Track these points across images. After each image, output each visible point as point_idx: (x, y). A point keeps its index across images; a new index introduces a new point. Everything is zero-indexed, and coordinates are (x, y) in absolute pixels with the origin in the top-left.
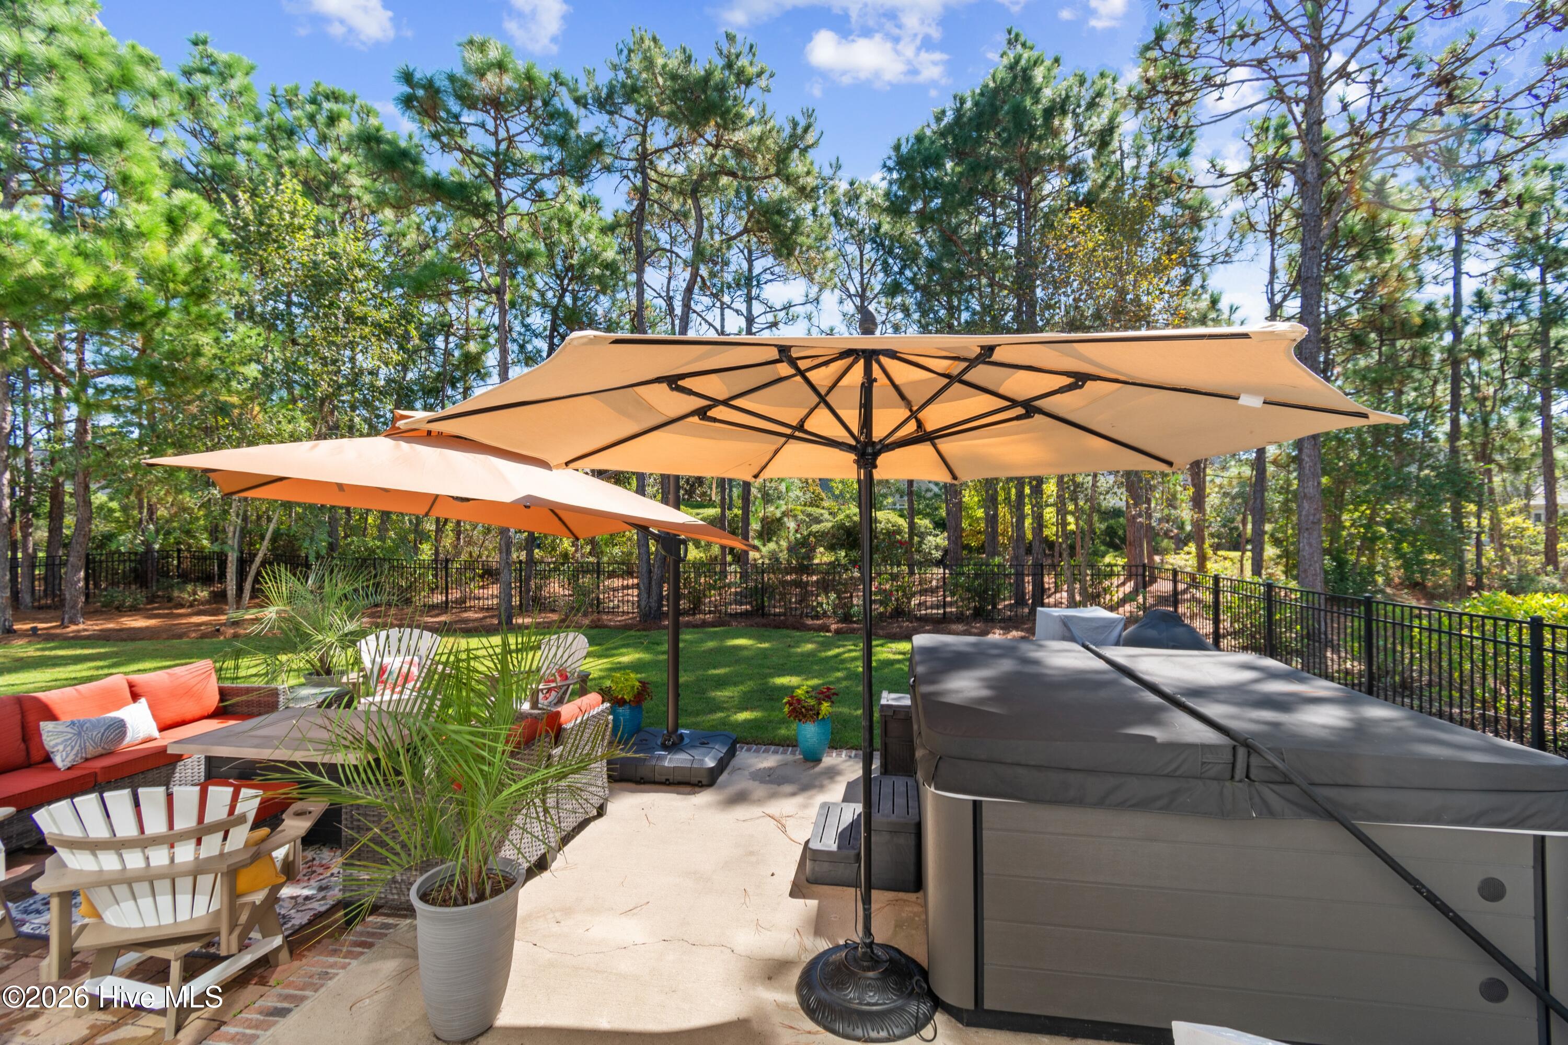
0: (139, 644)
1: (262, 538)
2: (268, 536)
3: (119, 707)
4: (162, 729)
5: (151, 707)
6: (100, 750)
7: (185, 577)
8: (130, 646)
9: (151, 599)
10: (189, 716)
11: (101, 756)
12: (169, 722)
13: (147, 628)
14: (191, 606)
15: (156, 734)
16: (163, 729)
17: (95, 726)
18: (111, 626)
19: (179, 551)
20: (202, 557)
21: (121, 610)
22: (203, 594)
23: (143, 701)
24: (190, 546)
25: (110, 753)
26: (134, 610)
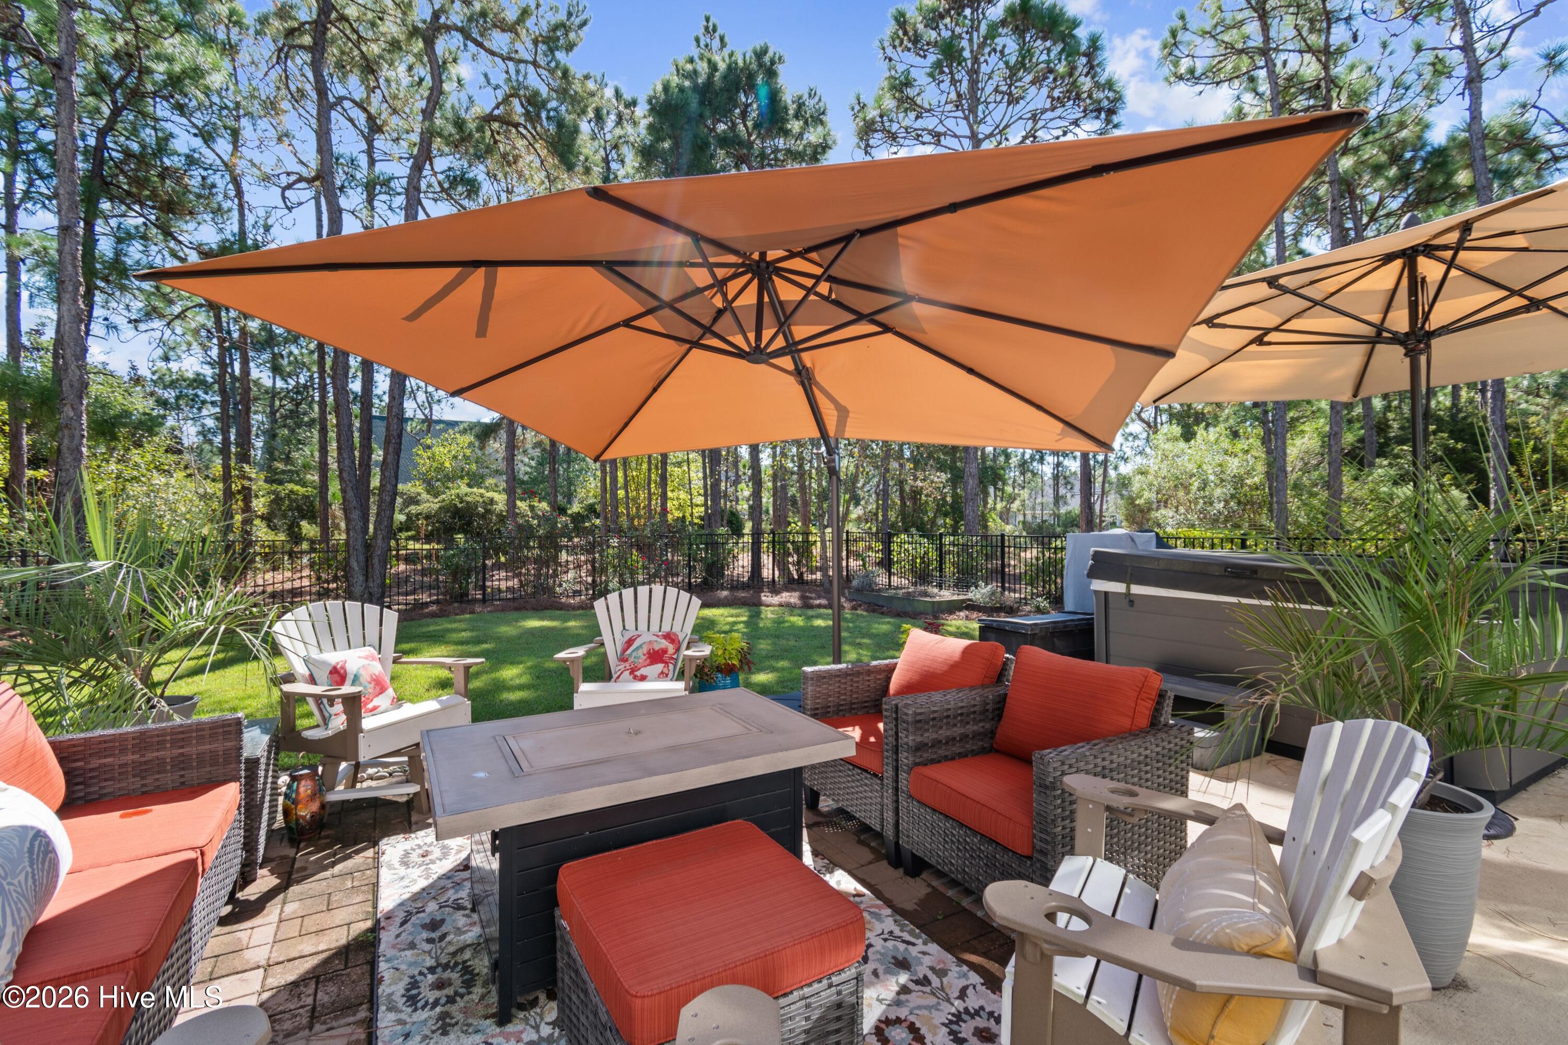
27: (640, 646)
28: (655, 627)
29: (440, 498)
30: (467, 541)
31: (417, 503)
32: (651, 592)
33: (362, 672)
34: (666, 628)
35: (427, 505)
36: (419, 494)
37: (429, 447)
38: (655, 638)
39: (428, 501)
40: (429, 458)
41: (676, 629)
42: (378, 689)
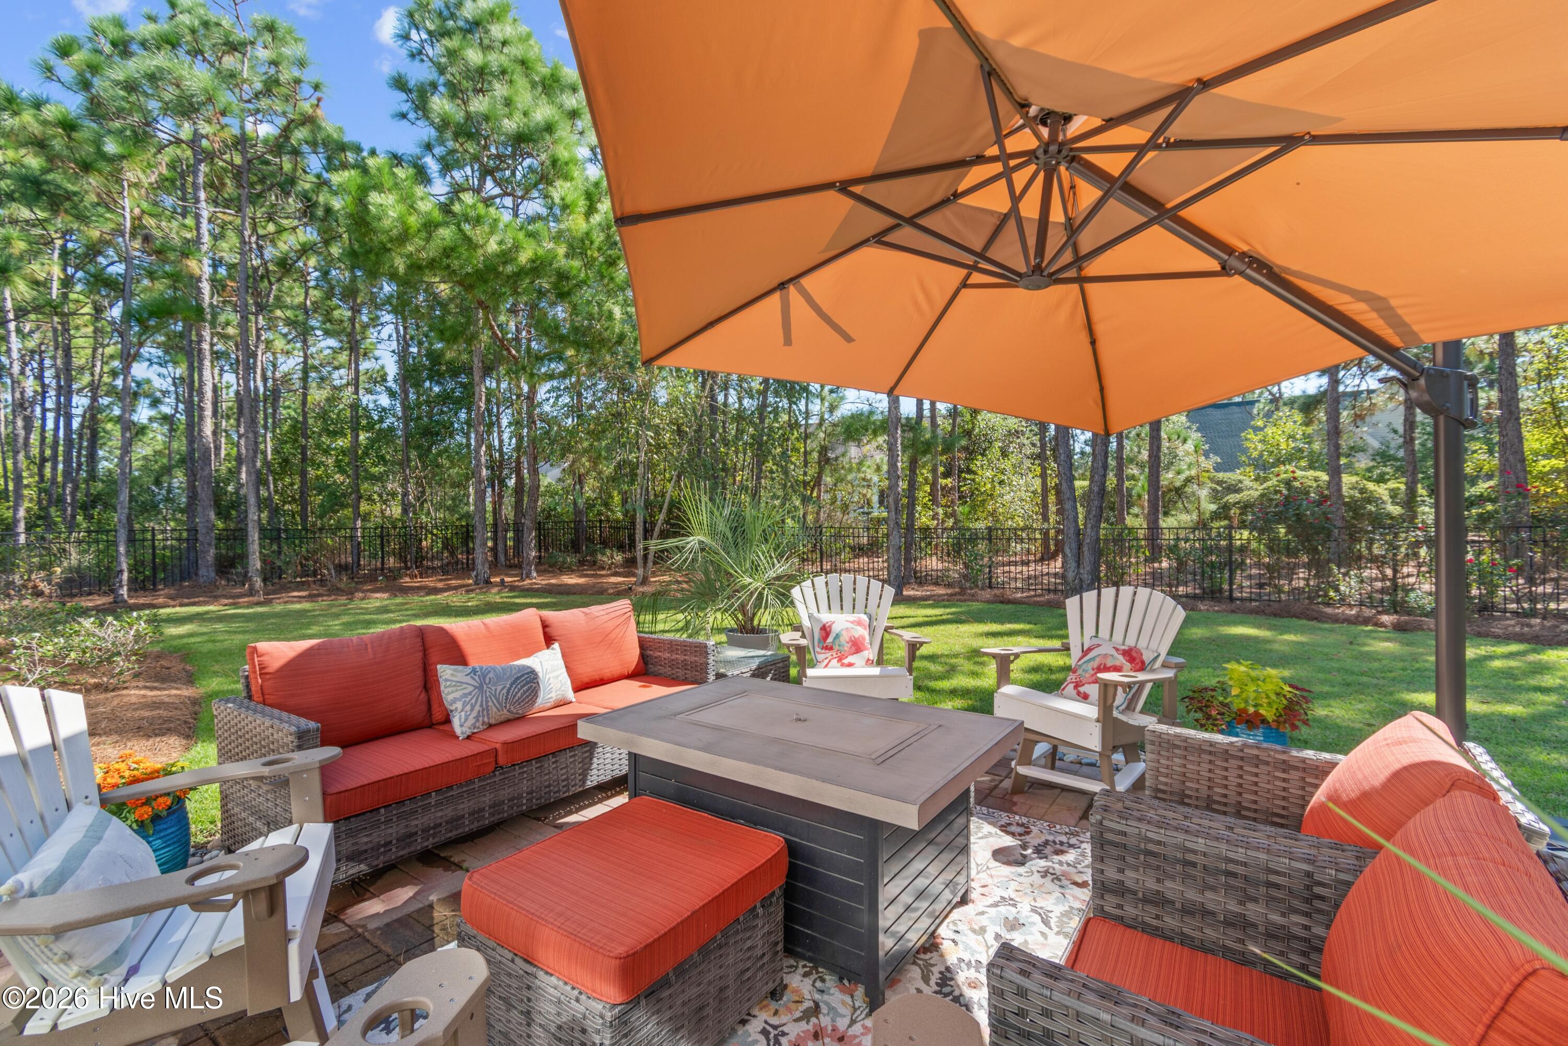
0: (572, 598)
1: (661, 508)
2: (666, 506)
3: (529, 654)
4: (577, 689)
5: (564, 656)
6: (505, 714)
7: (605, 543)
8: (565, 598)
9: (582, 563)
10: (607, 673)
11: (507, 722)
12: (586, 680)
13: (577, 584)
14: (610, 569)
15: (571, 695)
16: (580, 687)
17: (499, 678)
18: (553, 581)
19: (601, 521)
20: (616, 527)
21: (563, 569)
22: (619, 558)
23: (556, 646)
24: (608, 517)
25: (521, 718)
26: (569, 570)
27: (1093, 659)
28: (1118, 636)
29: (1265, 485)
30: (1286, 534)
31: (1238, 491)
32: (1135, 593)
33: (844, 633)
34: (1131, 642)
35: (1251, 492)
36: (1240, 482)
37: (1261, 429)
38: (1114, 652)
39: (1251, 488)
40: (1260, 441)
41: (1142, 645)
42: (853, 649)
